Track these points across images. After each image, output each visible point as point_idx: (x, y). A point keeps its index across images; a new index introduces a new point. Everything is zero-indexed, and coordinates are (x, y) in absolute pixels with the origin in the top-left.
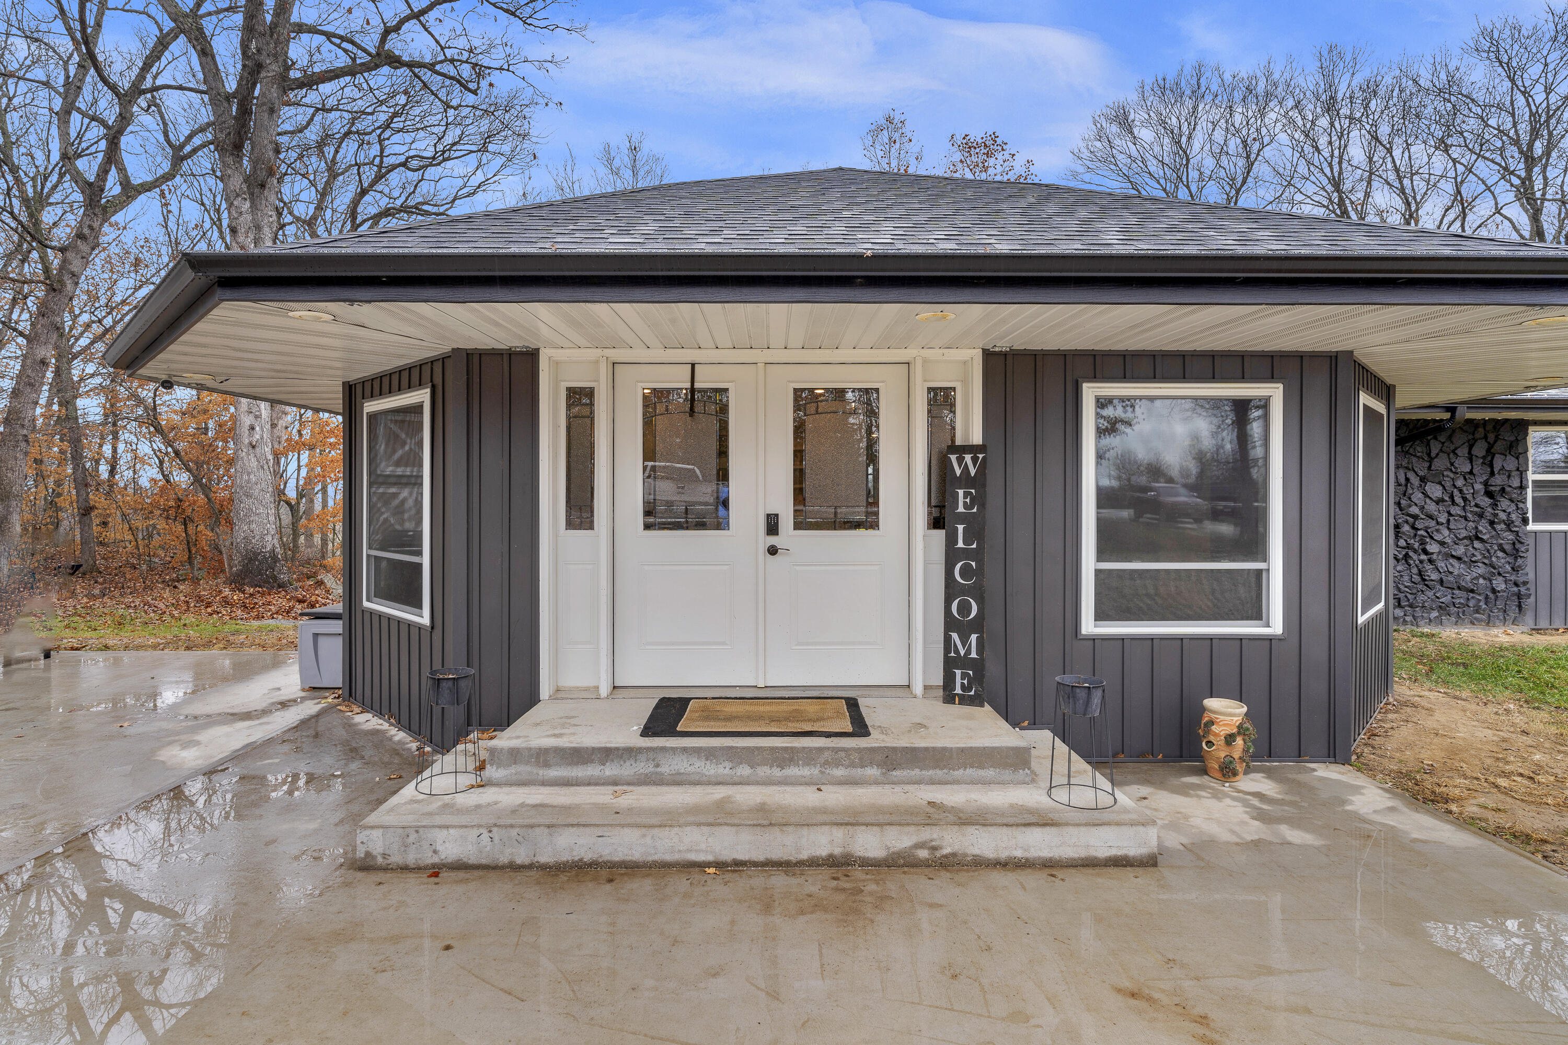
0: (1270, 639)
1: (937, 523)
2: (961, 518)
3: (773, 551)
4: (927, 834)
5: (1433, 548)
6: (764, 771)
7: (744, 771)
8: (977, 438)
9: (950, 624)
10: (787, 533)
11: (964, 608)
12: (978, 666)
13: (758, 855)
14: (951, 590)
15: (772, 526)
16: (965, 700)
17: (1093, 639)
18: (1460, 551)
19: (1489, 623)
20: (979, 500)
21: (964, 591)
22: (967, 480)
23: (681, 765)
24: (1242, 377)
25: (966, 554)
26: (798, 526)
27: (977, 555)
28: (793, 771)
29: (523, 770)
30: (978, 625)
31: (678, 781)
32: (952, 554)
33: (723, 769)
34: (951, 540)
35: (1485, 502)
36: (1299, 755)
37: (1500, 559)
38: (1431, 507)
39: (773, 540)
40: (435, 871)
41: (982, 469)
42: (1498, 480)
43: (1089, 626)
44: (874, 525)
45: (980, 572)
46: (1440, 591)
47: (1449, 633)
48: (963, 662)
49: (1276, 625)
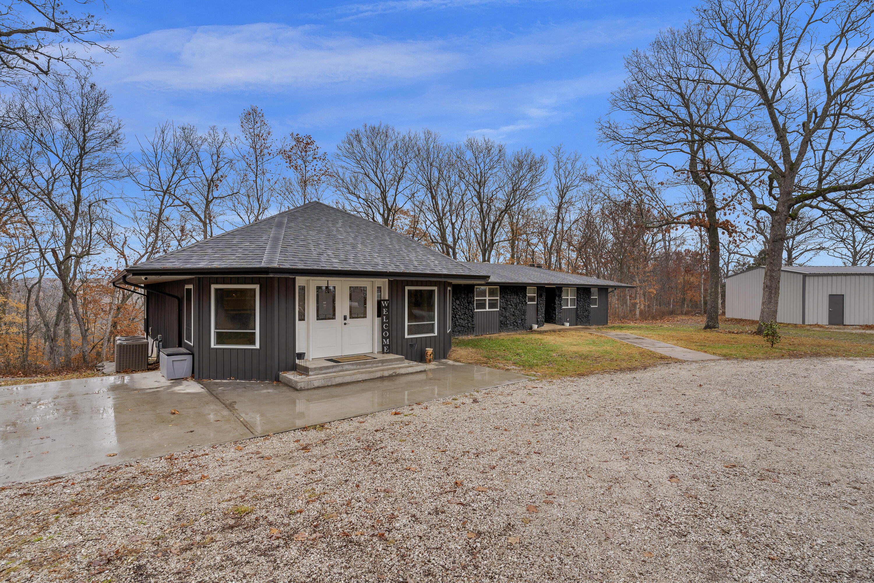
0: (435, 336)
1: (379, 315)
2: (385, 315)
3: (345, 324)
4: (395, 371)
5: (457, 317)
6: (362, 366)
7: (358, 367)
8: (387, 298)
9: (383, 337)
10: (349, 320)
11: (386, 334)
12: (389, 345)
13: (369, 378)
14: (383, 330)
15: (345, 318)
16: (387, 353)
17: (407, 339)
18: (462, 317)
19: (468, 335)
20: (388, 311)
21: (386, 330)
22: (385, 307)
23: (347, 367)
24: (431, 285)
25: (386, 323)
26: (350, 318)
27: (388, 323)
28: (367, 366)
29: (317, 372)
30: (388, 337)
31: (347, 370)
32: (383, 323)
33: (355, 367)
34: (383, 320)
35: (467, 304)
36: (439, 358)
37: (470, 319)
38: (457, 306)
39: (345, 322)
40: (315, 388)
41: (388, 305)
42: (469, 299)
43: (406, 336)
44: (366, 317)
45: (389, 326)
46: (459, 327)
47: (460, 338)
48: (386, 345)
49: (436, 334)
